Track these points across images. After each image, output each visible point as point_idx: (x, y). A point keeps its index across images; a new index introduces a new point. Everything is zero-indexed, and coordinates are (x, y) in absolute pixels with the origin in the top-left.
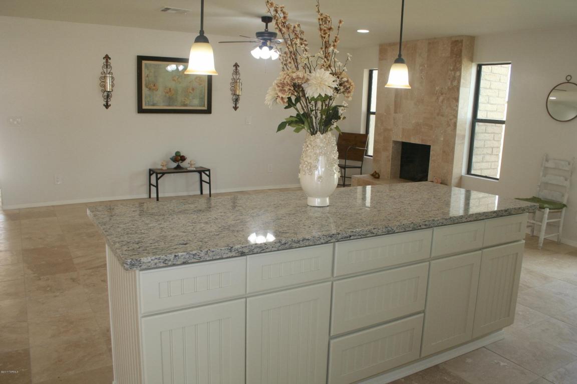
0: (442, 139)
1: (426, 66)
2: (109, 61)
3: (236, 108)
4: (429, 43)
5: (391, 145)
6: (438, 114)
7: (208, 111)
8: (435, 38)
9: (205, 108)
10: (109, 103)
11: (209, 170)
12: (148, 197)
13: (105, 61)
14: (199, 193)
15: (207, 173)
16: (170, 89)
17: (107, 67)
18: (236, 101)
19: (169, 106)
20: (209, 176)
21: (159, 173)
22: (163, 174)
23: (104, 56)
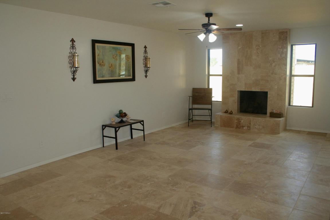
0: (276, 87)
1: (261, 46)
2: (74, 43)
3: (146, 76)
4: (263, 33)
5: (237, 93)
6: (272, 74)
7: (133, 79)
8: (266, 30)
9: (131, 77)
10: (75, 77)
11: (143, 121)
12: (103, 146)
13: (71, 43)
14: (130, 138)
15: (142, 123)
16: (112, 64)
17: (73, 48)
18: (146, 71)
19: (112, 77)
20: (143, 125)
21: (117, 128)
22: (119, 127)
23: (71, 40)
